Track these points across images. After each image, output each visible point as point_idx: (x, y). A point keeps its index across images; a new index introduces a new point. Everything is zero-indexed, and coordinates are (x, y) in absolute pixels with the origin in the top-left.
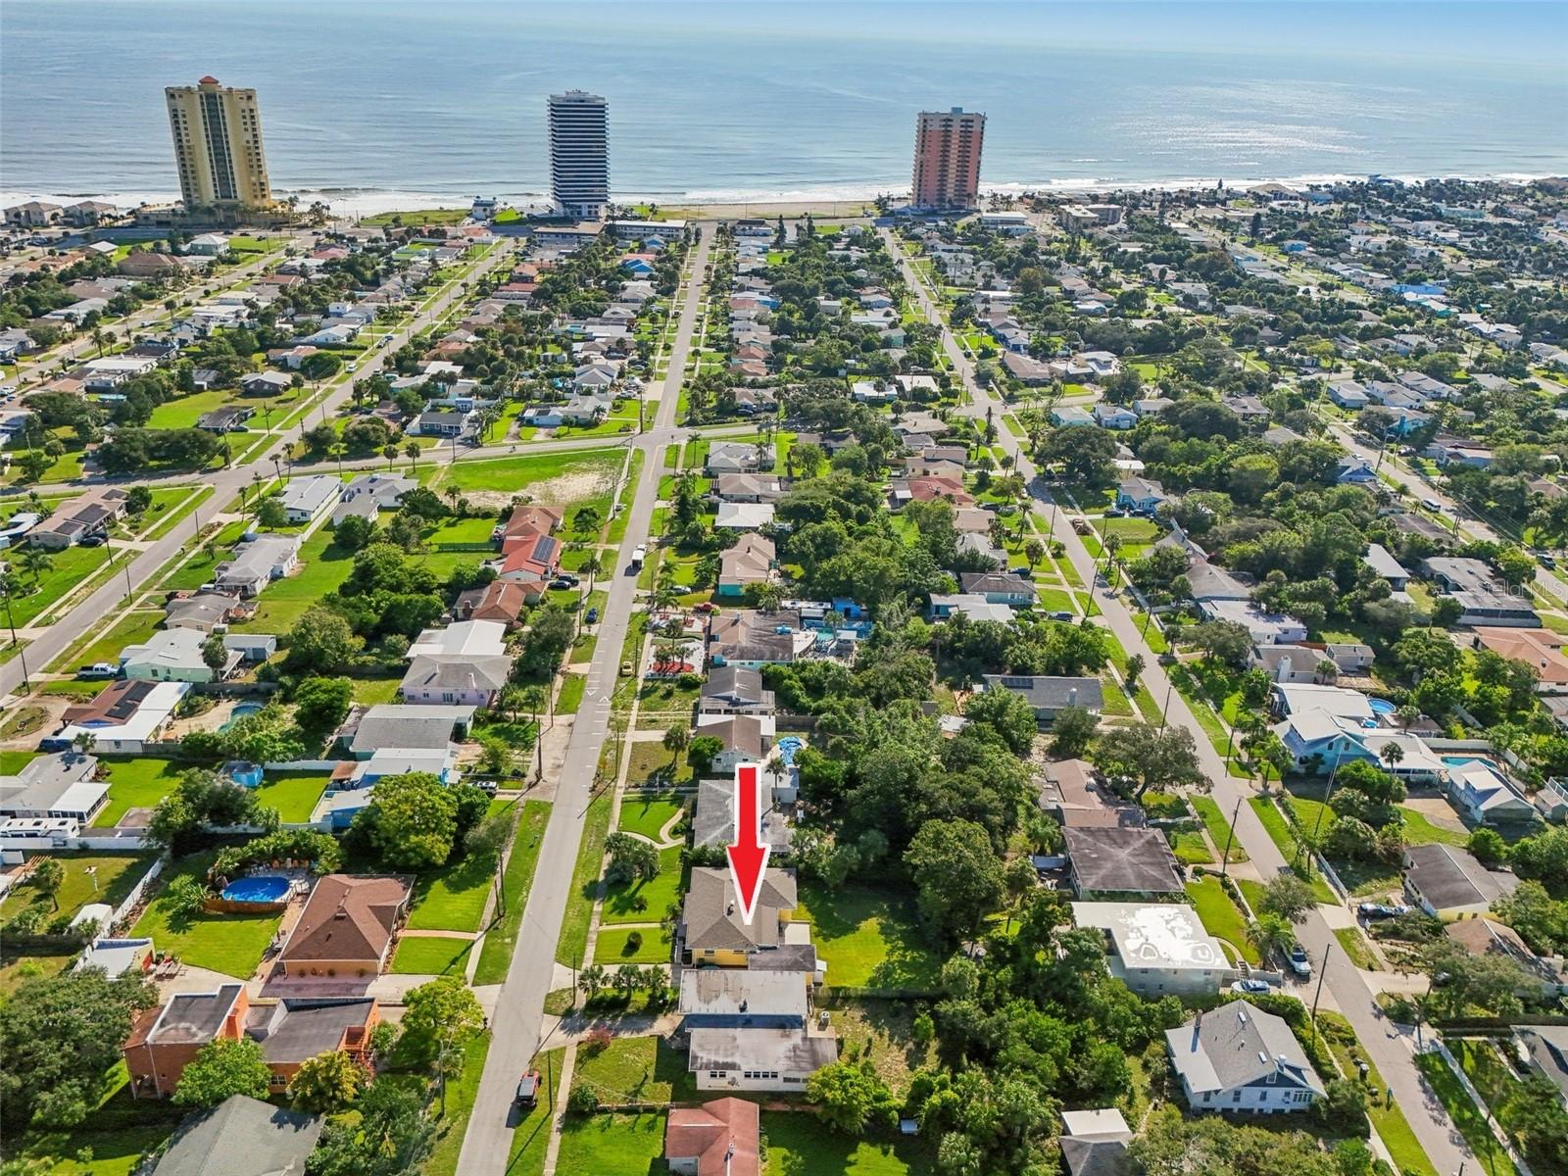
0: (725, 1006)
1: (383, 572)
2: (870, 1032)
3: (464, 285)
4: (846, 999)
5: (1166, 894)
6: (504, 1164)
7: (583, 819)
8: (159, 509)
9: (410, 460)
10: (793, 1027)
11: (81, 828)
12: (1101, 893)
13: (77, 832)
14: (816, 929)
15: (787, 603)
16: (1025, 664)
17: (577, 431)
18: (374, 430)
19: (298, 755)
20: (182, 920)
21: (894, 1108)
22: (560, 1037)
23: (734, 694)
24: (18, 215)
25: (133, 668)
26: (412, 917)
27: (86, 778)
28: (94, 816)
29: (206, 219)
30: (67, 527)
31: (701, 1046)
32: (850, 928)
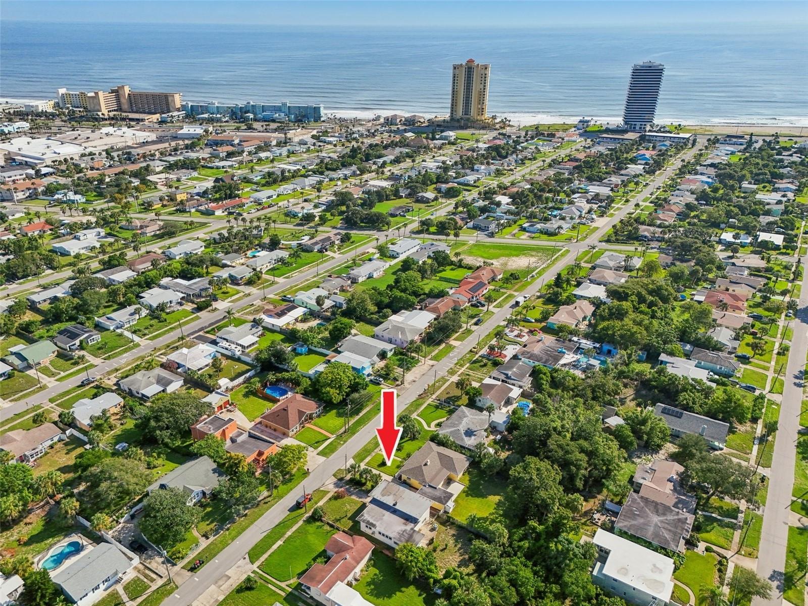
0: (389, 501)
1: (402, 283)
2: (451, 542)
3: (544, 161)
4: (453, 524)
5: (665, 549)
6: (277, 523)
7: (407, 406)
8: (352, 243)
9: (455, 238)
10: (411, 522)
11: (243, 352)
12: (626, 533)
13: (240, 352)
14: (466, 489)
15: (575, 339)
16: (688, 404)
17: (545, 237)
18: (449, 223)
19: (322, 347)
20: (249, 393)
21: (433, 578)
22: (331, 487)
23: (510, 373)
24: (388, 120)
25: (297, 299)
26: (316, 420)
27: (256, 335)
28: (250, 349)
29: (457, 124)
30: (316, 243)
31: (368, 512)
32: (483, 496)
